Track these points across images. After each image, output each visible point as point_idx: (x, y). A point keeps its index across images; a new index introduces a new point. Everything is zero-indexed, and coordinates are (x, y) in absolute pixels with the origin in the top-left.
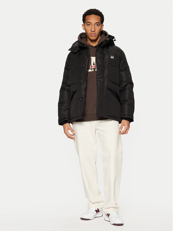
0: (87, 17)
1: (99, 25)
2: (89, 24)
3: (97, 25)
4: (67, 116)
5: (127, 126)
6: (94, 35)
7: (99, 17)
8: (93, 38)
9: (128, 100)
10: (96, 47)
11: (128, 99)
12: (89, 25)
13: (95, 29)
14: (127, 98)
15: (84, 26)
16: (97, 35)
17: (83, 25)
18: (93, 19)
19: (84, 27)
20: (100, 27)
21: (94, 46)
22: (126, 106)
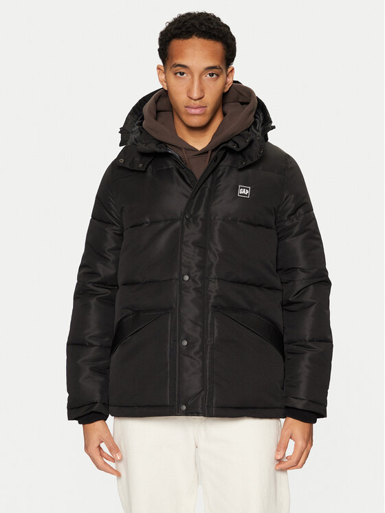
0: (176, 44)
1: (218, 75)
2: (182, 70)
3: (211, 75)
4: (97, 398)
5: (301, 443)
6: (198, 111)
7: (218, 47)
8: (196, 121)
9: (310, 344)
10: (204, 152)
11: (310, 341)
12: (182, 74)
13: (202, 90)
14: (307, 338)
15: (165, 73)
16: (209, 109)
17: (158, 68)
18: (197, 54)
19: (163, 77)
20: (220, 82)
21: (199, 150)
22: (304, 368)
